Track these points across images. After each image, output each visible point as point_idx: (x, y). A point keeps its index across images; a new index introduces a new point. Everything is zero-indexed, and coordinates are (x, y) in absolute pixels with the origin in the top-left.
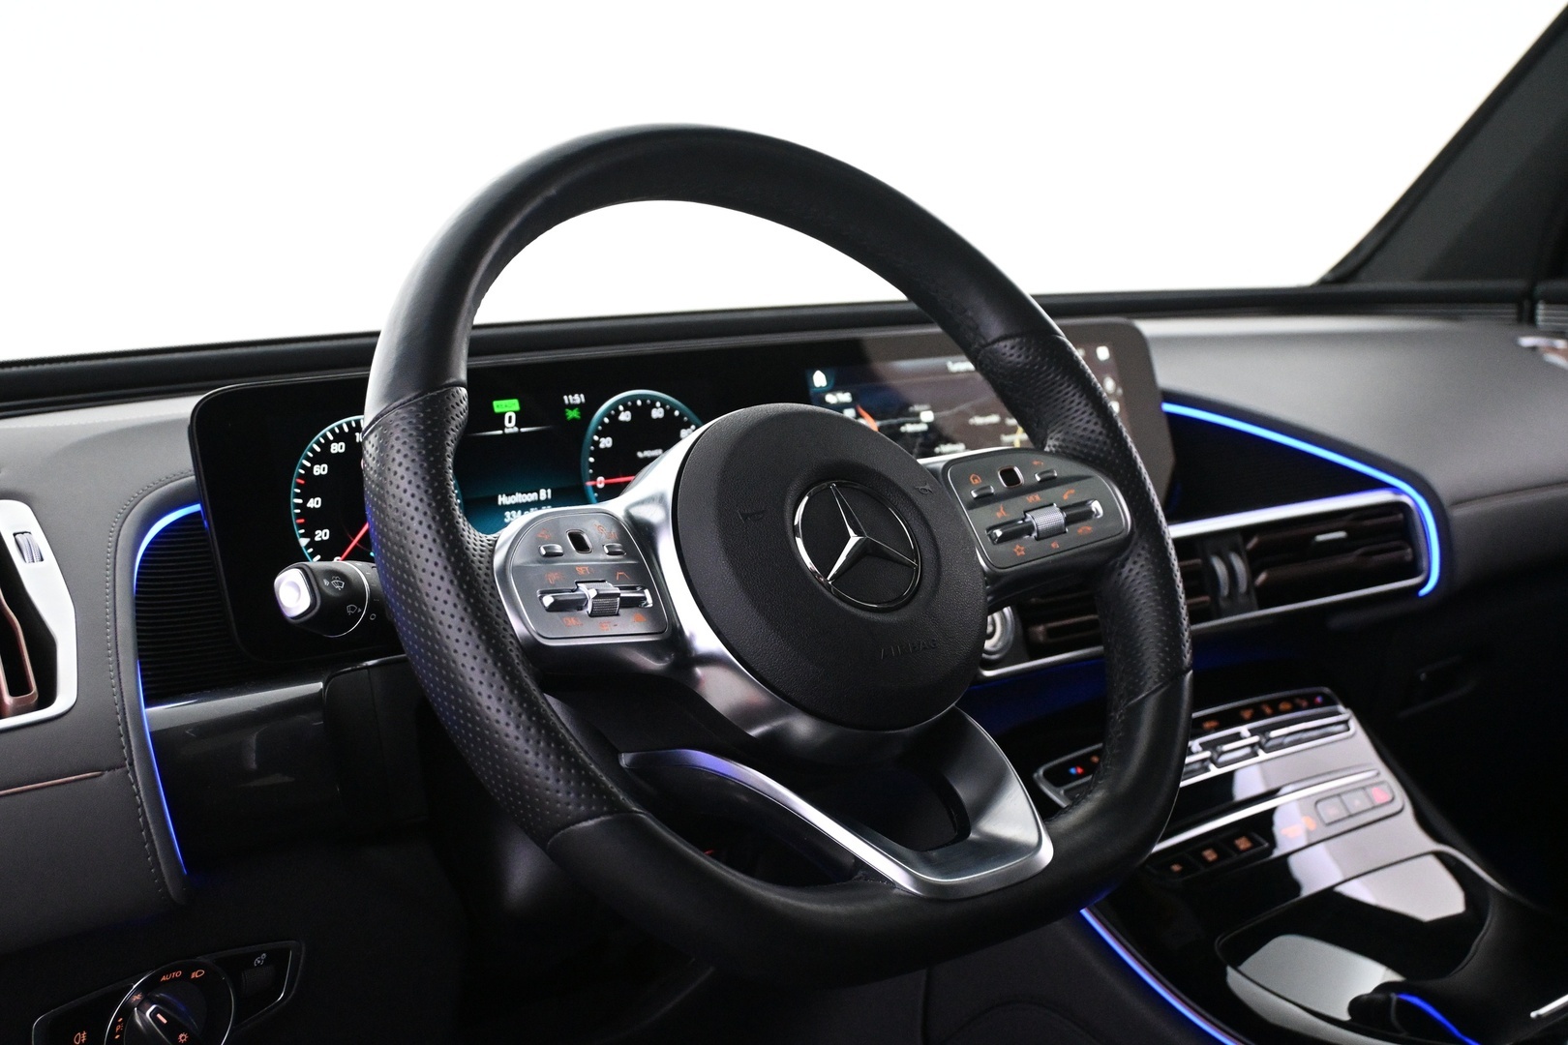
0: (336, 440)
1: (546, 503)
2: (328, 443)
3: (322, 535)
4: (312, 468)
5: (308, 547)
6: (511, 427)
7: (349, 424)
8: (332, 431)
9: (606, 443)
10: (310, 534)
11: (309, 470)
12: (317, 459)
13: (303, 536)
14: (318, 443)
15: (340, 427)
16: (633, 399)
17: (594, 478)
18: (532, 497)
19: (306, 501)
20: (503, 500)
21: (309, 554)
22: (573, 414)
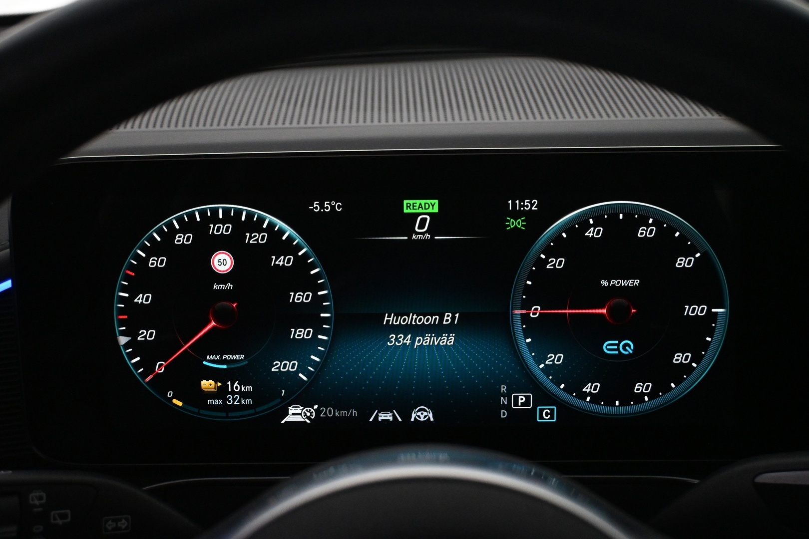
0: (183, 230)
1: (449, 329)
2: (173, 232)
3: (147, 335)
4: (147, 259)
5: (127, 346)
6: (421, 233)
7: (203, 213)
8: (180, 220)
9: (556, 263)
10: (132, 332)
11: (144, 262)
12: (154, 250)
13: (123, 333)
14: (160, 232)
15: (191, 216)
16: (613, 213)
17: (527, 305)
18: (434, 319)
19: (133, 295)
20: (390, 319)
21: (128, 354)
22: (514, 223)
